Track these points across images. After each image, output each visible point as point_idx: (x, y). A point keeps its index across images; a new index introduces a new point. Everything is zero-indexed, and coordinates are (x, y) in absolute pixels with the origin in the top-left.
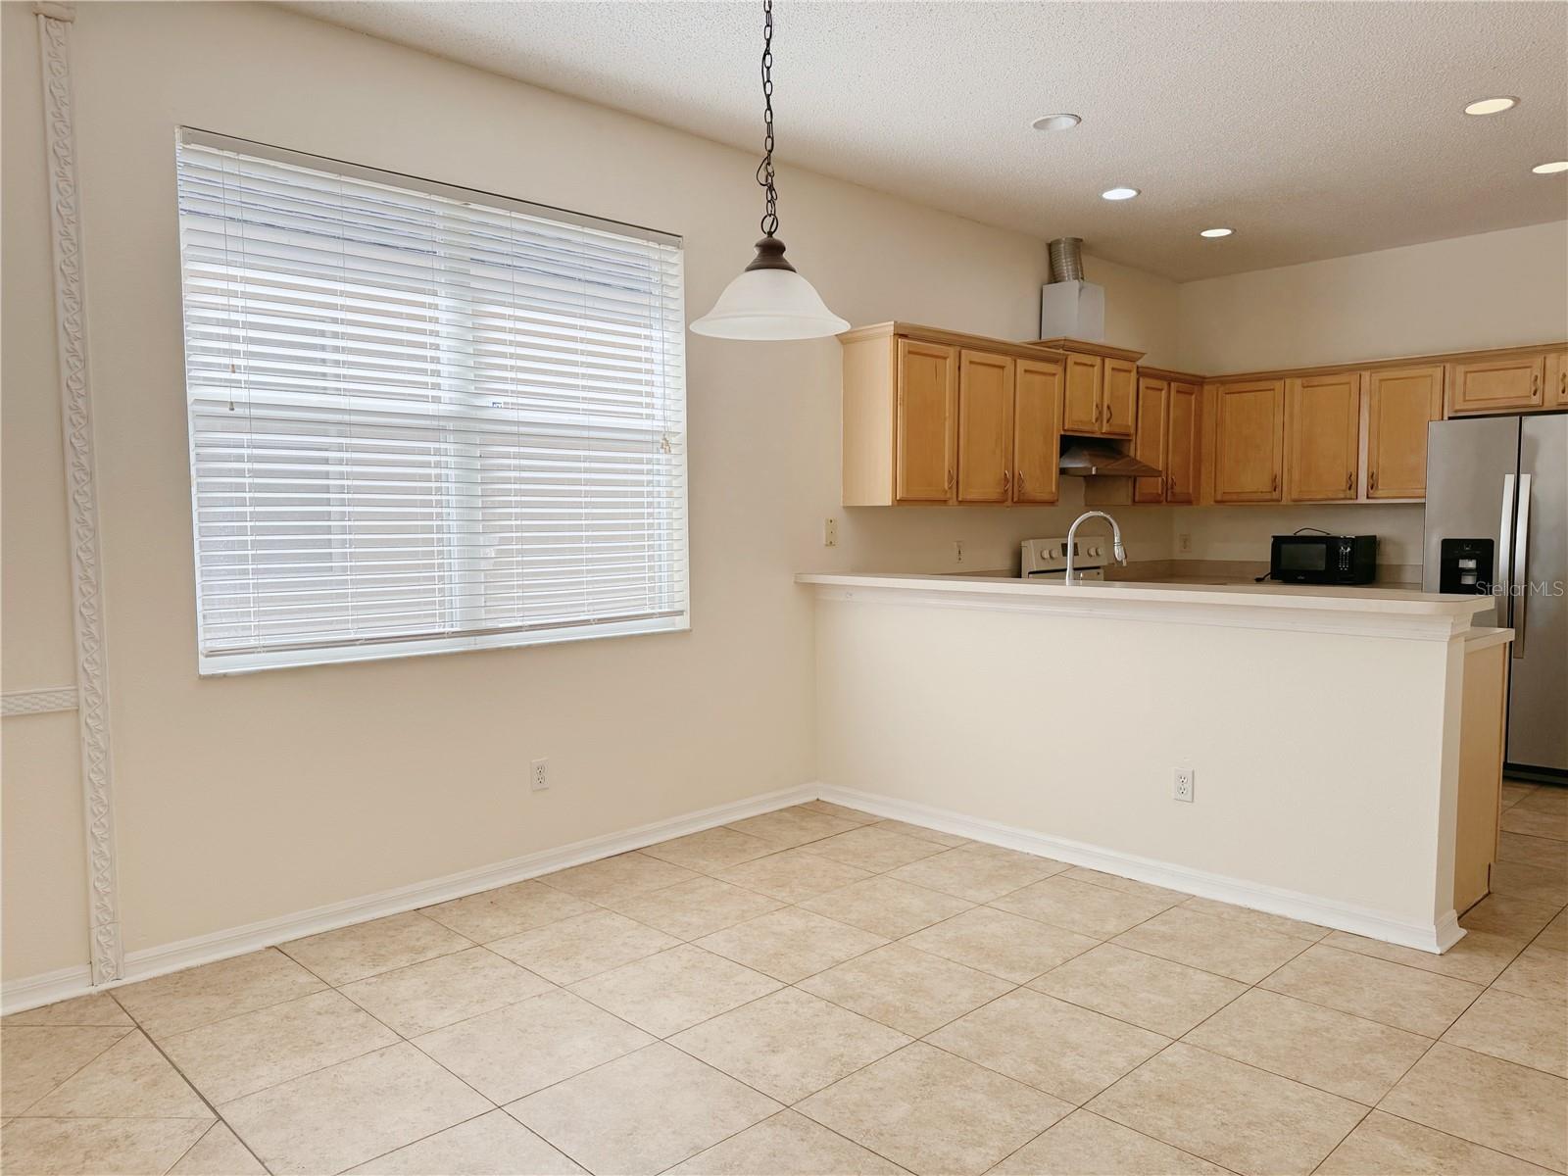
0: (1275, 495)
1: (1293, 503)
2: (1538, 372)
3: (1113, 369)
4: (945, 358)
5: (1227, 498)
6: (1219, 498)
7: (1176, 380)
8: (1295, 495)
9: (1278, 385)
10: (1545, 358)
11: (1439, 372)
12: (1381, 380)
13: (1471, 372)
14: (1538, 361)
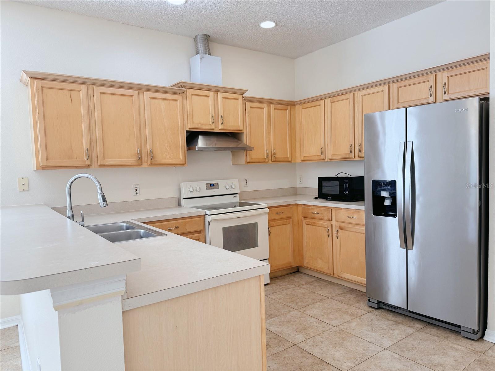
0: (323, 157)
1: (330, 161)
2: (432, 83)
3: (223, 98)
4: (79, 91)
5: (306, 159)
6: (302, 159)
7: (273, 103)
8: (330, 157)
9: (322, 102)
10: (436, 75)
11: (386, 88)
12: (363, 96)
13: (402, 87)
14: (432, 77)
